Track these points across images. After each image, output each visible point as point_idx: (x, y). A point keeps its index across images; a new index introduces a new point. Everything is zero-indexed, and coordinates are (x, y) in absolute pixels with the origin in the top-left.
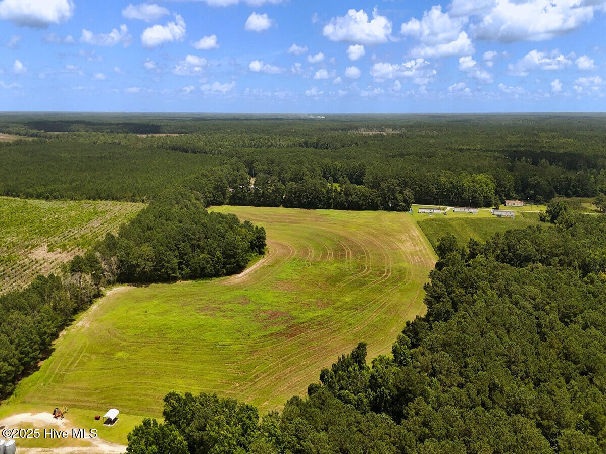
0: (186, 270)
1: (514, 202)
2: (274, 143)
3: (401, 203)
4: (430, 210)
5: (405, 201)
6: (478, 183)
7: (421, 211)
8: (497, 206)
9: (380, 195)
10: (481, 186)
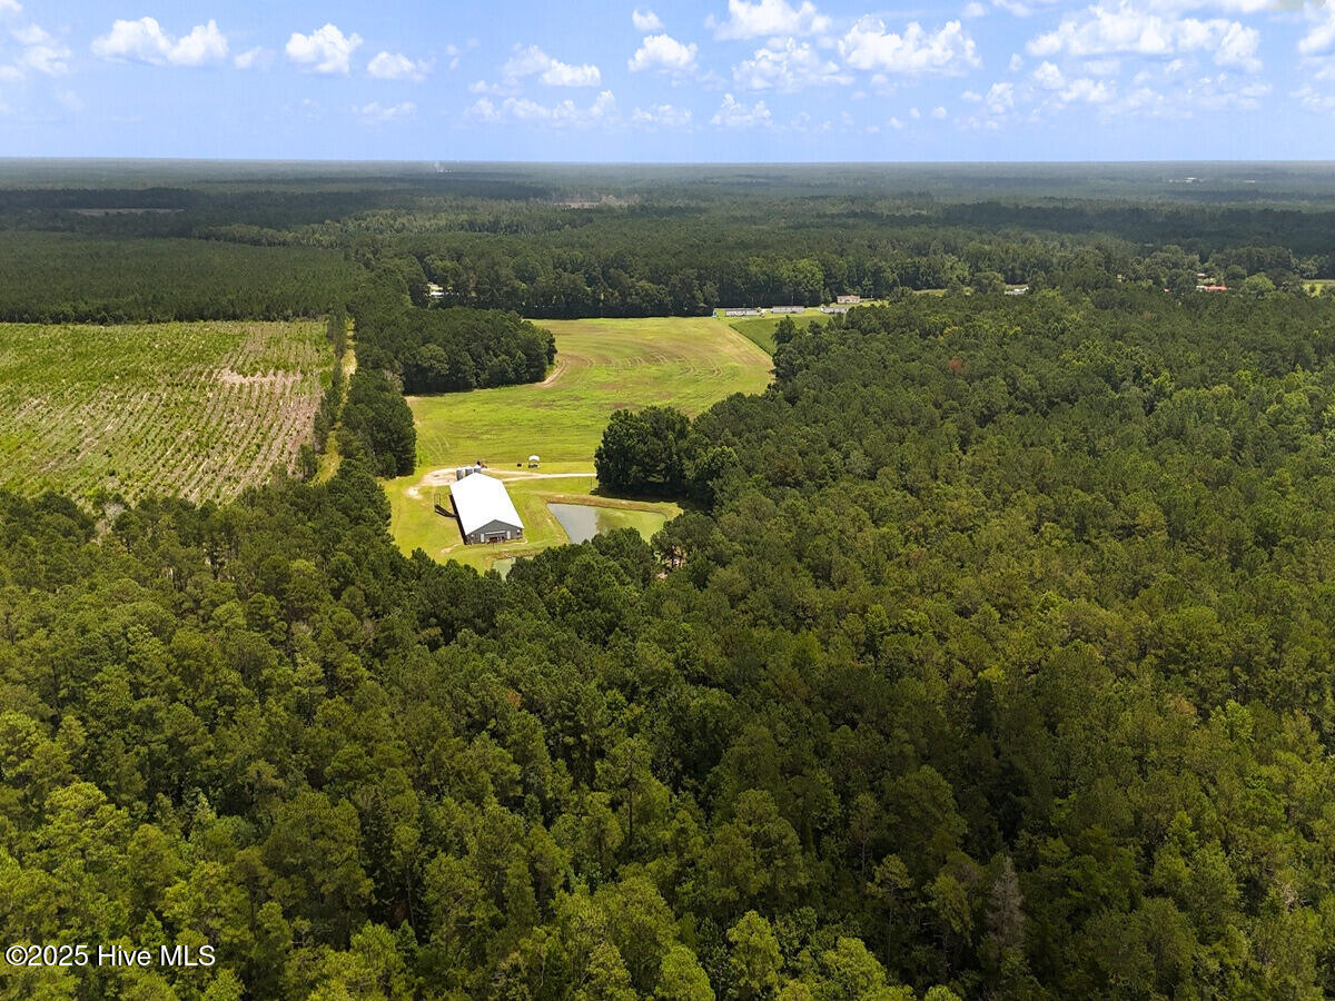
0: (484, 376)
1: (848, 298)
2: (407, 225)
3: (702, 305)
4: (740, 313)
5: (705, 301)
6: (801, 273)
7: (728, 313)
8: (827, 303)
9: (670, 293)
10: (806, 277)
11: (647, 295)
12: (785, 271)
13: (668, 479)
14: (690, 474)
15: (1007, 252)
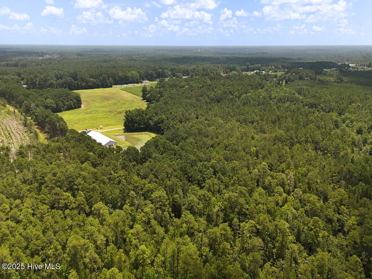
1: (146, 81)
3: (109, 84)
4: (120, 86)
5: (110, 83)
6: (134, 75)
7: (117, 86)
8: (141, 83)
9: (100, 82)
10: (135, 76)
11: (94, 82)
12: (129, 75)
13: (145, 126)
14: (152, 124)
15: (179, 68)
